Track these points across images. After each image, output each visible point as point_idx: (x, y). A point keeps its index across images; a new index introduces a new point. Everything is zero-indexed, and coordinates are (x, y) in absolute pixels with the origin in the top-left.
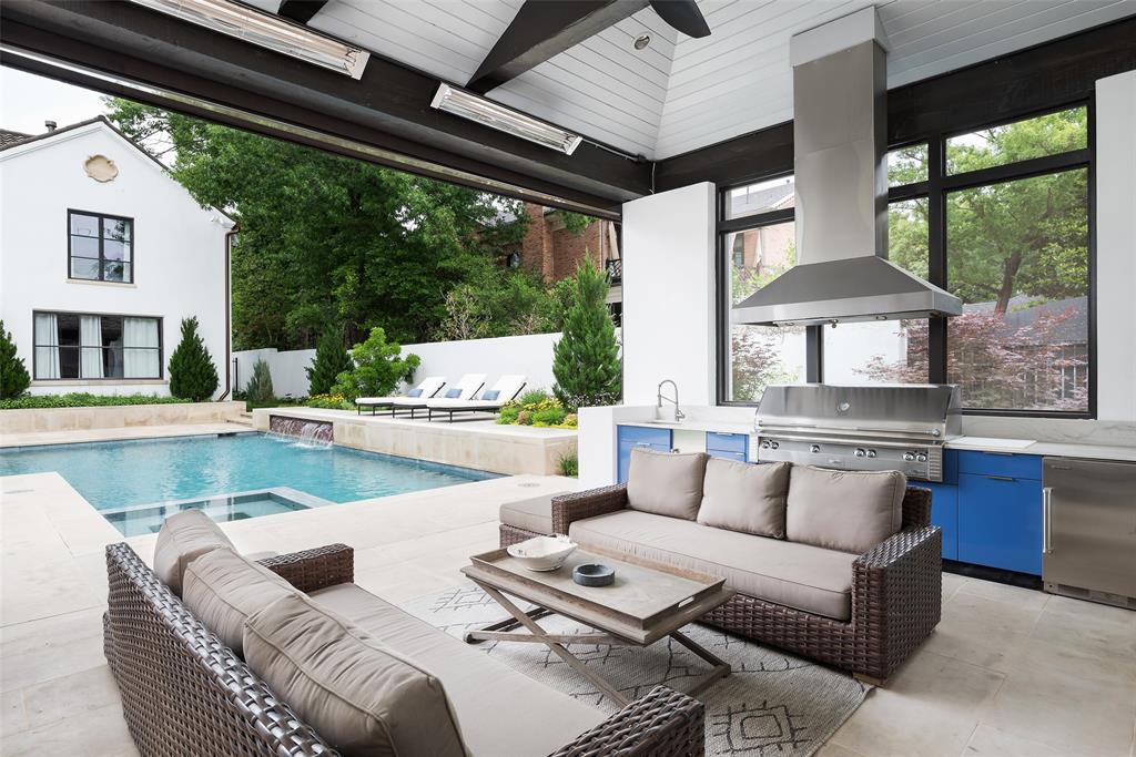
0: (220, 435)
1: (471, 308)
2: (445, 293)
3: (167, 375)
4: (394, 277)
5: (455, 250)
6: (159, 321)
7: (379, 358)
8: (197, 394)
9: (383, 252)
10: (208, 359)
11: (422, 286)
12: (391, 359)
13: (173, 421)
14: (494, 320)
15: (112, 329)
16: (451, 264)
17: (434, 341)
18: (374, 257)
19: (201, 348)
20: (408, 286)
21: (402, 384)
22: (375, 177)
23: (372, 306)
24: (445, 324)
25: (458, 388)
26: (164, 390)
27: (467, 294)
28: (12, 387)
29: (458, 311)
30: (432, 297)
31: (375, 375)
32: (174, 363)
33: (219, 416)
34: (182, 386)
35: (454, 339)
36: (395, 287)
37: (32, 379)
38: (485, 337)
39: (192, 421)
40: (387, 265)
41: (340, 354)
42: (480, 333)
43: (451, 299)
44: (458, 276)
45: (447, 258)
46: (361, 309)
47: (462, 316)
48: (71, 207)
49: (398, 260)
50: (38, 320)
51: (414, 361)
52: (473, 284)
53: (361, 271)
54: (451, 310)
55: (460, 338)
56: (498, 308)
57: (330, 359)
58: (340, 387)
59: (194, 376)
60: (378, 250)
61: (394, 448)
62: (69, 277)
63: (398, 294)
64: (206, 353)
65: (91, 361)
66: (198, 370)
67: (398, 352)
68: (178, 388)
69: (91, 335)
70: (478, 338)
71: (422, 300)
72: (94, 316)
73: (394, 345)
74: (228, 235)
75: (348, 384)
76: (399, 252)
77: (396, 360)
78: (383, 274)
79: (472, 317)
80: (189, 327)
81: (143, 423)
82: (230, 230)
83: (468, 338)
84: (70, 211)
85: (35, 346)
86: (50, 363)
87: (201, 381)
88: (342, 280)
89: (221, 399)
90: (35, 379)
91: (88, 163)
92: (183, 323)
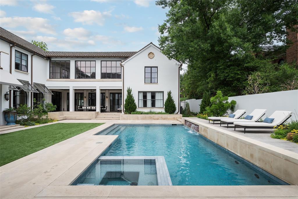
0: (173, 125)
1: (259, 81)
2: (248, 76)
3: (164, 107)
4: (227, 73)
5: (253, 59)
6: (163, 92)
7: (220, 102)
8: (170, 112)
9: (223, 64)
10: (174, 102)
11: (238, 74)
12: (225, 102)
13: (164, 119)
14: (271, 85)
15: (153, 95)
16: (251, 64)
17: (243, 95)
18: (220, 66)
19: (172, 99)
20: (232, 75)
21: (229, 111)
22: (219, 38)
23: (220, 84)
24: (247, 88)
25: (251, 115)
26: (163, 111)
27: (258, 76)
28: (133, 109)
29: (253, 83)
30: (242, 78)
31: (218, 108)
32: (165, 103)
33: (175, 118)
34: (167, 110)
35: (252, 94)
36: (227, 76)
37: (137, 107)
38: (266, 92)
39: (169, 119)
40: (225, 69)
41: (208, 100)
42: (264, 91)
43: (250, 78)
44: (254, 69)
45: (249, 62)
46: (216, 85)
47: (255, 84)
48: (145, 66)
49: (229, 66)
50: (139, 93)
51: (234, 103)
52: (260, 71)
53: (216, 72)
54: (250, 82)
55: (254, 93)
56: (274, 80)
57: (205, 102)
58: (207, 112)
59: (170, 107)
60: (221, 64)
61: (217, 141)
62: (145, 83)
63: (229, 79)
64: (173, 101)
65: (149, 103)
66: (171, 105)
67: (227, 99)
68: (166, 110)
69: (149, 97)
70: (263, 93)
71: (238, 80)
72: (149, 92)
73: (226, 97)
74: (179, 68)
75: (209, 111)
76: (229, 63)
77: (227, 103)
78: (223, 72)
79: (260, 84)
80: (169, 94)
81: (158, 119)
82: (180, 66)
83: (258, 93)
84: (145, 67)
85: (138, 100)
86: (141, 104)
87: (171, 108)
88: (210, 76)
89: (177, 113)
90: (138, 107)
91: (149, 55)
92: (168, 93)
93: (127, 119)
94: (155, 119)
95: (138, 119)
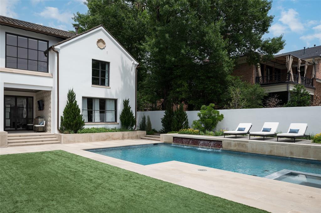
0: (154, 144)
3: (119, 121)
6: (116, 100)
26: (118, 126)
33: (139, 136)
39: (131, 137)
69: (96, 106)
72: (97, 98)
80: (126, 103)
82: (137, 67)
84: (93, 60)
86: (85, 116)
89: (134, 130)
91: (98, 42)
92: (124, 101)
93: (75, 141)
94: (114, 139)
95: (90, 140)
